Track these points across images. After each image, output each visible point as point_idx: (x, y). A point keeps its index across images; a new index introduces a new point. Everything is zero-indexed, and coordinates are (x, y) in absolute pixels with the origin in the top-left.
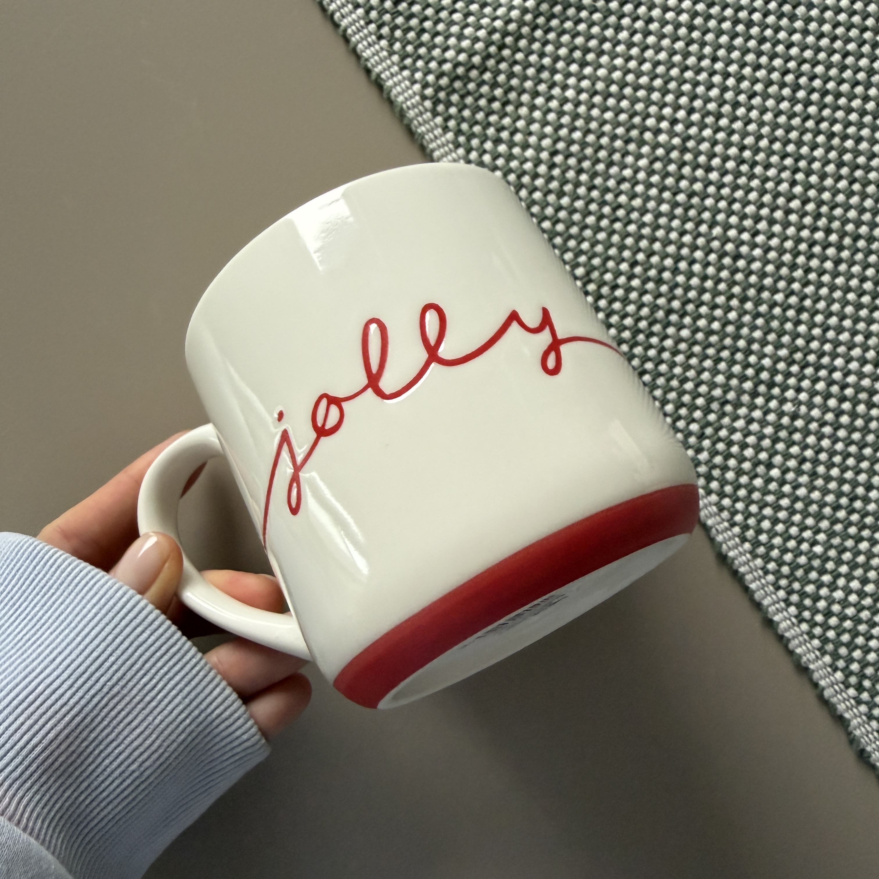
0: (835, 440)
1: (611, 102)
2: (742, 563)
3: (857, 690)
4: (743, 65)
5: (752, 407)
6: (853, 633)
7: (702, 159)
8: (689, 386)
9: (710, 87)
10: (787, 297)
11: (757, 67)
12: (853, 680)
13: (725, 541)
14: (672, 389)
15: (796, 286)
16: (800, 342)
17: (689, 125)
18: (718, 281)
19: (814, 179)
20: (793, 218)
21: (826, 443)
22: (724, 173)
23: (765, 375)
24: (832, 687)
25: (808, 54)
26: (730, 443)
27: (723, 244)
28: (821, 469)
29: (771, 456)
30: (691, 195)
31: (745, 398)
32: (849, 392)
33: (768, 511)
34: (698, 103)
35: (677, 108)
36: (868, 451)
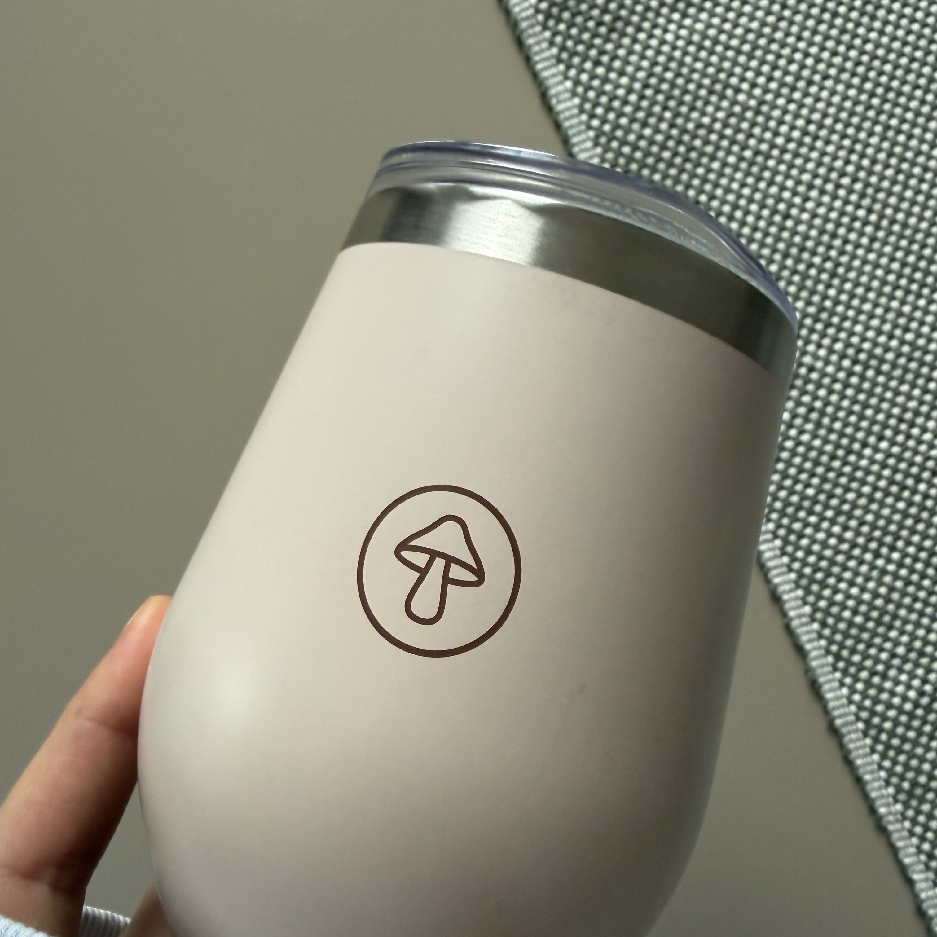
0: (843, 397)
1: (703, 54)
3: (821, 624)
4: (823, 49)
6: (827, 573)
7: (772, 124)
9: (791, 61)
10: (824, 261)
11: (834, 53)
12: (819, 615)
15: (833, 253)
16: (828, 304)
17: (766, 91)
18: (766, 234)
19: (866, 162)
20: (842, 193)
21: (834, 398)
22: (789, 140)
24: (800, 618)
25: (881, 52)
27: (777, 203)
28: (826, 421)
30: (757, 153)
32: (862, 356)
34: (777, 74)
35: (758, 73)
36: (869, 412)
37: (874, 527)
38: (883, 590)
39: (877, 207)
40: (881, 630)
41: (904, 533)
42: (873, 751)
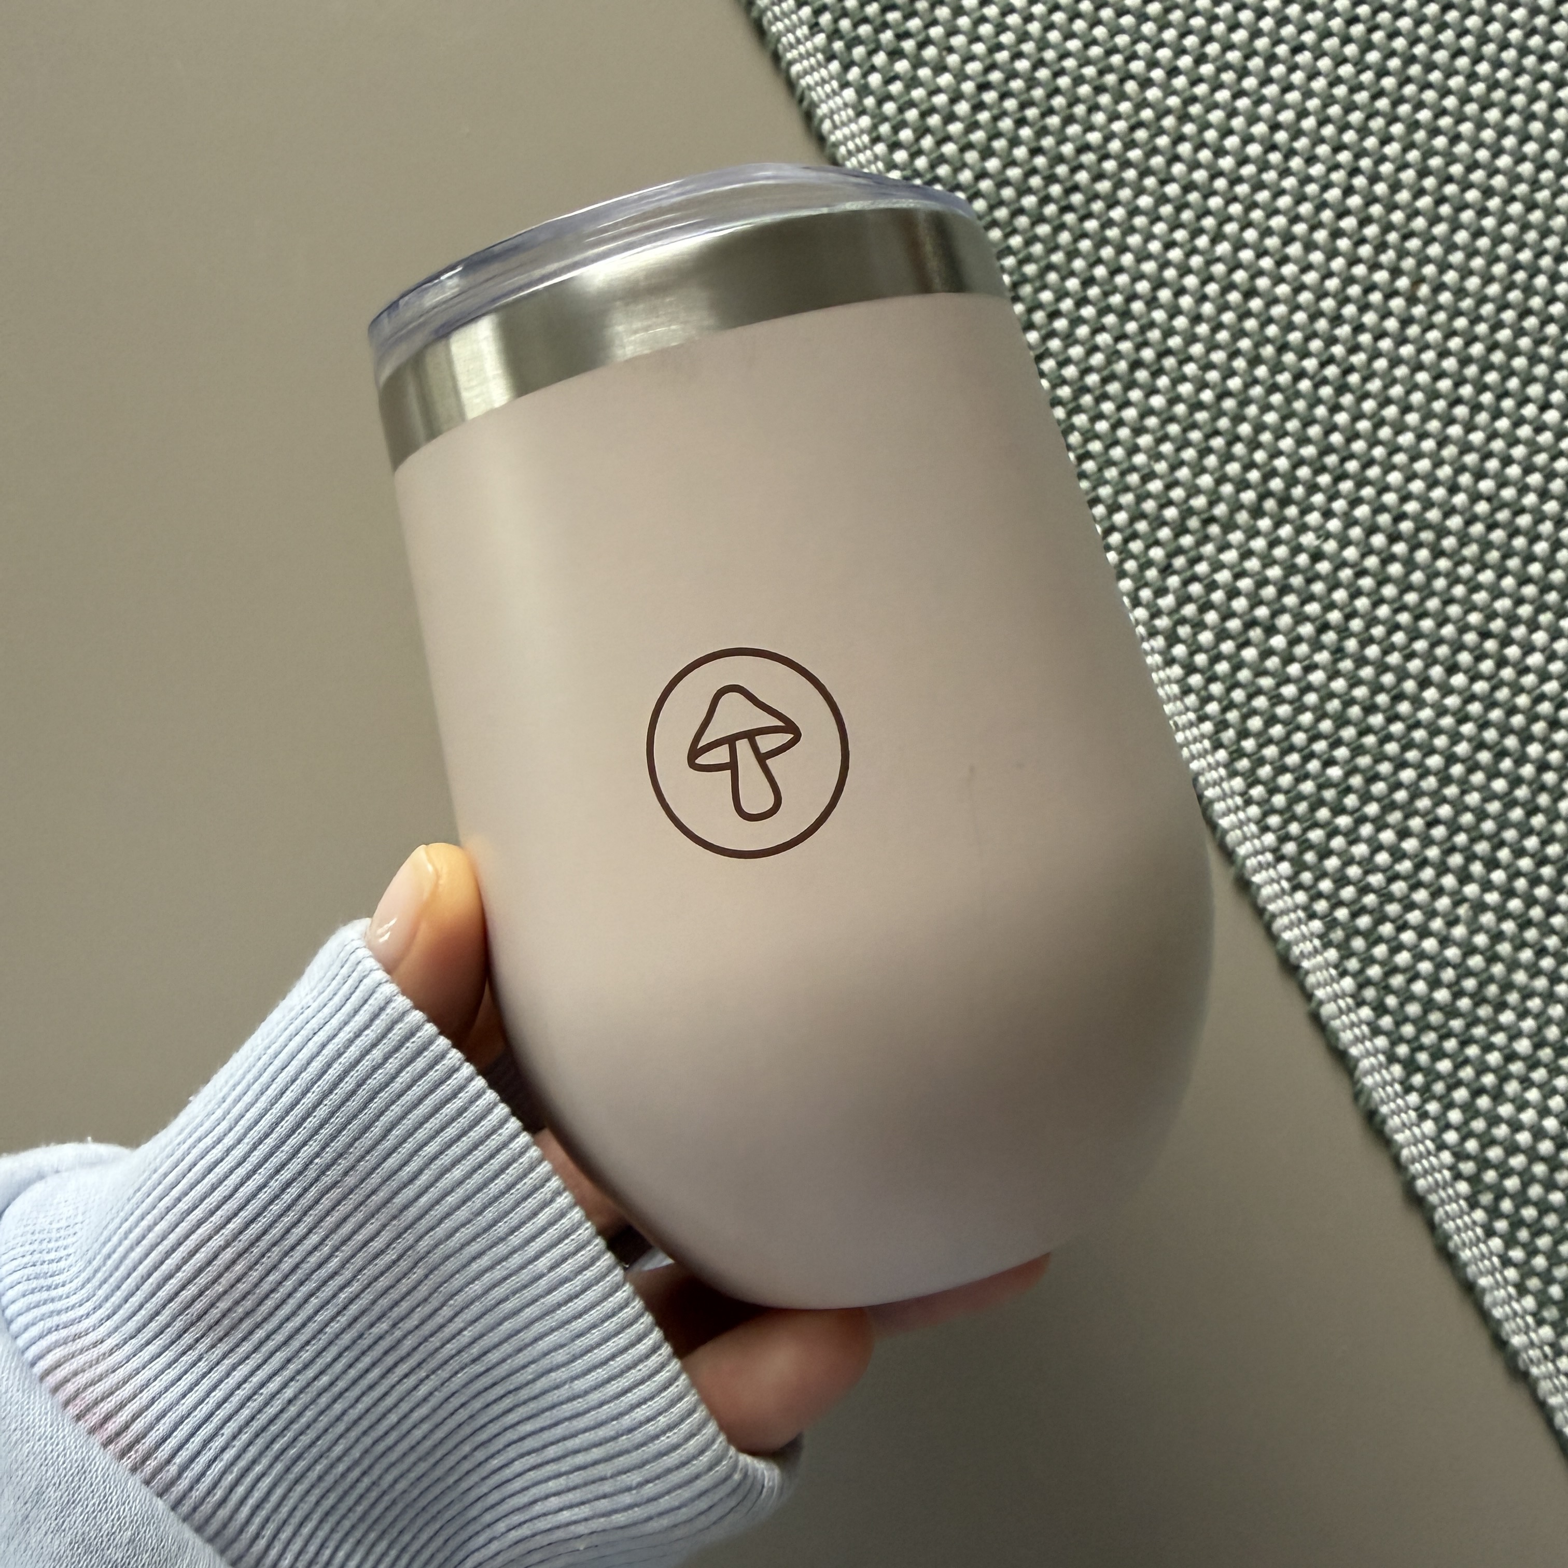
0: (1378, 602)
1: (1080, 26)
2: (1211, 782)
3: (1374, 1009)
5: (1253, 533)
6: (1377, 915)
7: (1211, 135)
8: (1155, 486)
9: (1234, 26)
10: (1323, 365)
12: (1370, 993)
13: (1187, 743)
14: (1127, 489)
15: (1338, 350)
17: (1195, 80)
18: (1218, 327)
19: (1380, 189)
20: (1343, 244)
21: (1362, 603)
22: (1243, 161)
23: (1276, 484)
24: (1335, 1001)
26: (1212, 586)
27: (1231, 271)
28: (1351, 645)
29: (1275, 614)
30: (1188, 187)
31: (1242, 517)
32: (1406, 526)
33: (1261, 702)
34: (1212, 49)
35: (1180, 51)
36: (1427, 624)
37: (1454, 828)
38: (1481, 940)
39: (1408, 263)
40: (1484, 1012)
41: (1510, 835)
42: (1490, 1232)
